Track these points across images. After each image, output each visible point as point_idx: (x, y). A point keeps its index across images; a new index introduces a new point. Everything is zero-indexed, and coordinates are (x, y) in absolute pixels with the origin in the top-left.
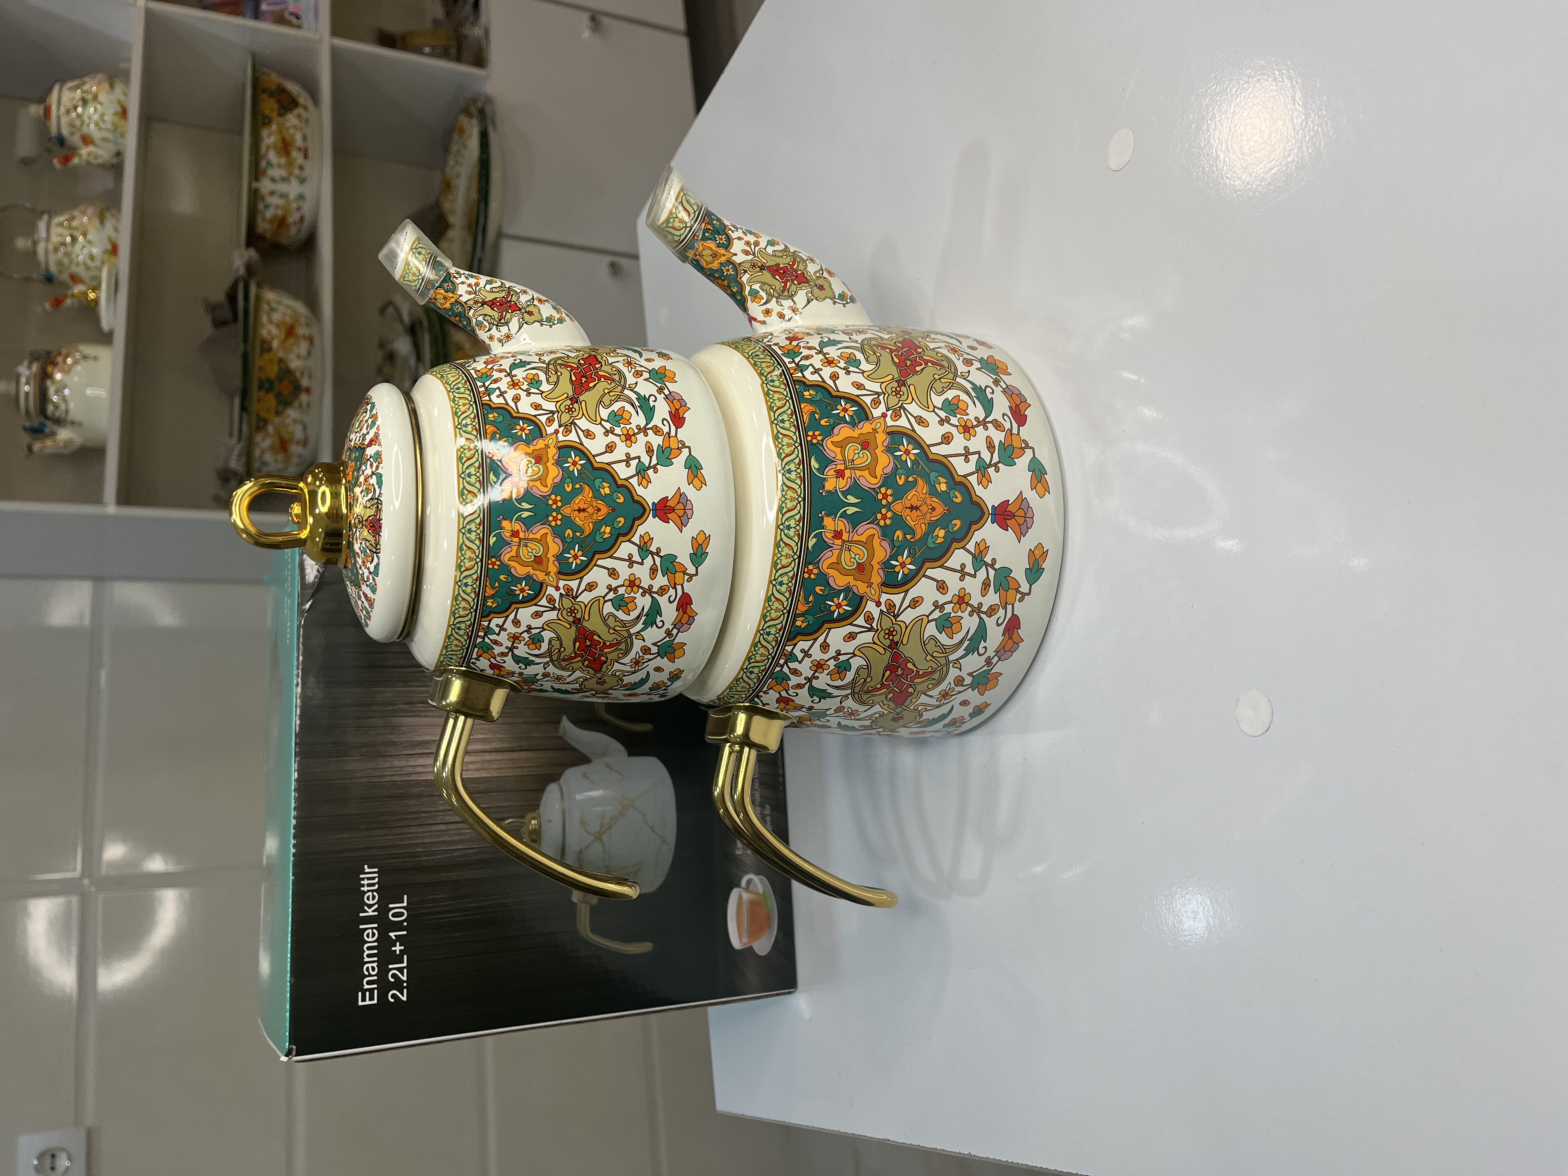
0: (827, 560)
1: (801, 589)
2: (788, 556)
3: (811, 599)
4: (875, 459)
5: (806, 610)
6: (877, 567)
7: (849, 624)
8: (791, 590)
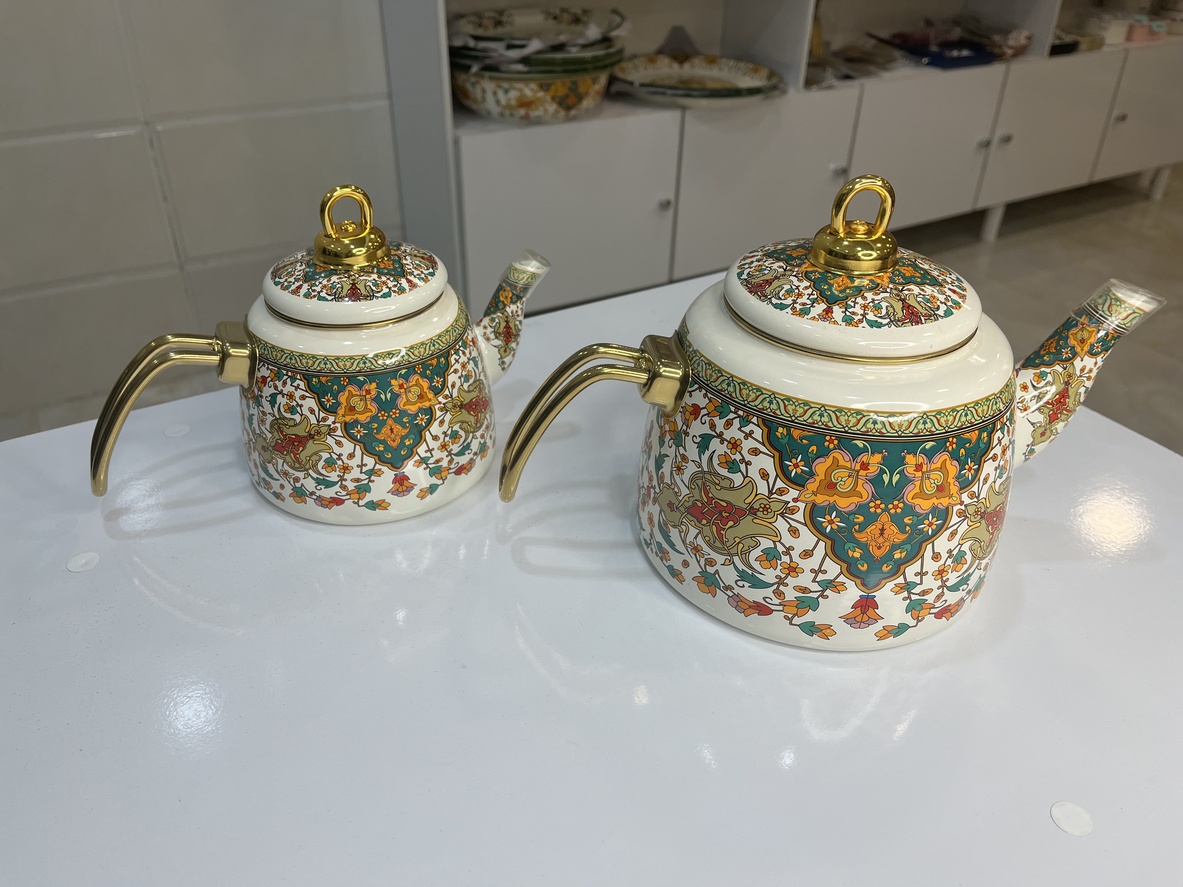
0: (842, 457)
1: (816, 433)
2: (848, 422)
3: (805, 441)
4: (927, 497)
5: (792, 436)
6: (832, 499)
7: (777, 474)
8: (814, 424)
